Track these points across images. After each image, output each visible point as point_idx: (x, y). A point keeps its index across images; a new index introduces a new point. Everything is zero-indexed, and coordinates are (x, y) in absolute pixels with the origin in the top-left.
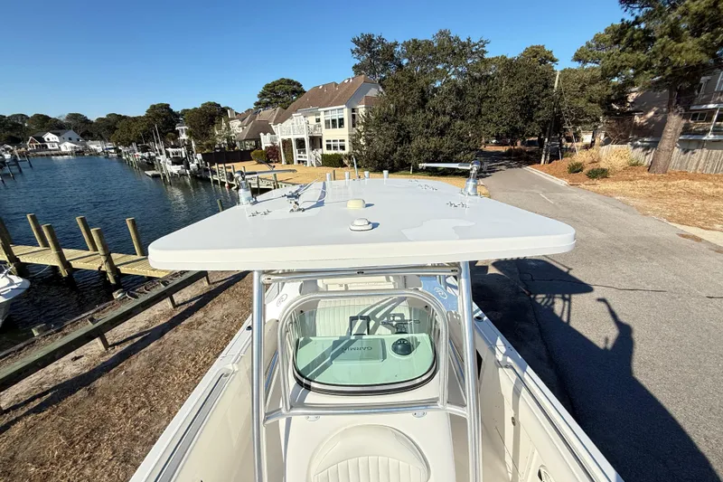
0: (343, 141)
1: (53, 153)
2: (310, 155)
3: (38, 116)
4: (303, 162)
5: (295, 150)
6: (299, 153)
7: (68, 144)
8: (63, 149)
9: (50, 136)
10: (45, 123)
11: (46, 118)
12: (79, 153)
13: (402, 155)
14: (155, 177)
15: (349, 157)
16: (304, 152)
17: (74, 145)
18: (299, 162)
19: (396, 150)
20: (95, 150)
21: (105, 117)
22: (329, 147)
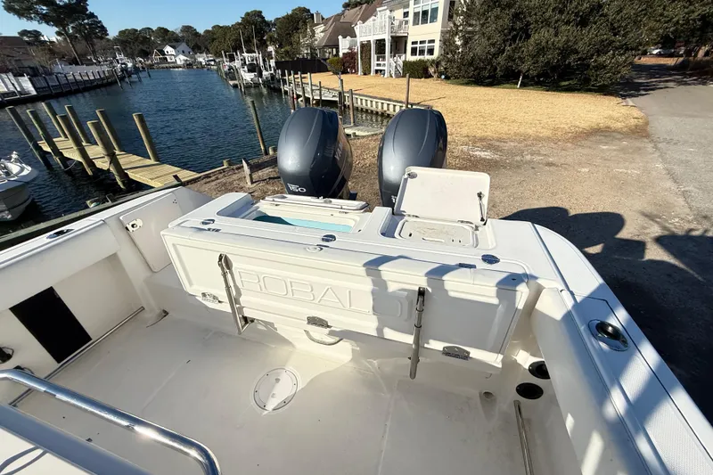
0: (433, 41)
1: (171, 65)
2: (391, 63)
3: (160, 29)
4: (381, 71)
5: (374, 56)
6: (378, 60)
7: (182, 57)
8: (179, 62)
9: (168, 49)
10: (166, 36)
11: (166, 31)
12: (189, 66)
13: (510, 58)
14: (235, 86)
15: (437, 63)
16: (384, 58)
17: (186, 58)
18: (377, 71)
19: (503, 51)
20: (201, 62)
21: (210, 29)
22: (414, 51)
